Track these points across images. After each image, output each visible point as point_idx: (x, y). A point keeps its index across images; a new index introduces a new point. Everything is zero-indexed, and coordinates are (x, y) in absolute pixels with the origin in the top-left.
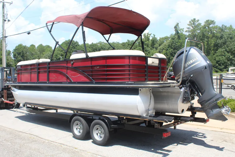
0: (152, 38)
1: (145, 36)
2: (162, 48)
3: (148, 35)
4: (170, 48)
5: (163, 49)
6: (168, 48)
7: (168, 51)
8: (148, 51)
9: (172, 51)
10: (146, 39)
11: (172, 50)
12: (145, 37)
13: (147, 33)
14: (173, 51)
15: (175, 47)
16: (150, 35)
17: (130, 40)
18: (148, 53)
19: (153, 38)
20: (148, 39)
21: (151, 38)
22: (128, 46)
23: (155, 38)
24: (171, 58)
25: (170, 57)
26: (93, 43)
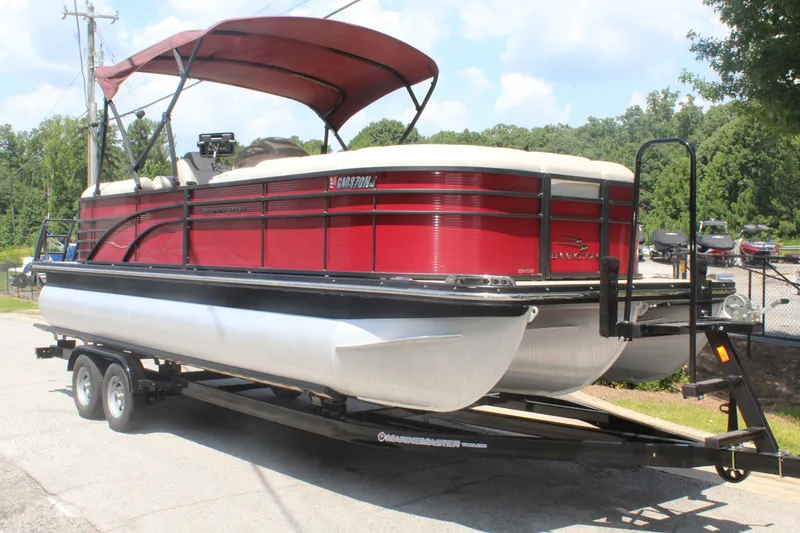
0: (681, 107)
1: (654, 100)
2: (711, 146)
3: (665, 98)
4: (738, 146)
5: (717, 149)
6: (734, 144)
7: (731, 158)
8: (662, 156)
9: (745, 157)
10: (656, 112)
11: (745, 151)
12: (655, 104)
13: (663, 93)
14: (751, 158)
15: (758, 140)
16: (675, 96)
17: (598, 118)
18: (661, 166)
19: (685, 109)
20: (667, 114)
21: (677, 109)
22: (589, 140)
23: (695, 108)
24: (740, 183)
25: (736, 181)
26: (466, 131)
